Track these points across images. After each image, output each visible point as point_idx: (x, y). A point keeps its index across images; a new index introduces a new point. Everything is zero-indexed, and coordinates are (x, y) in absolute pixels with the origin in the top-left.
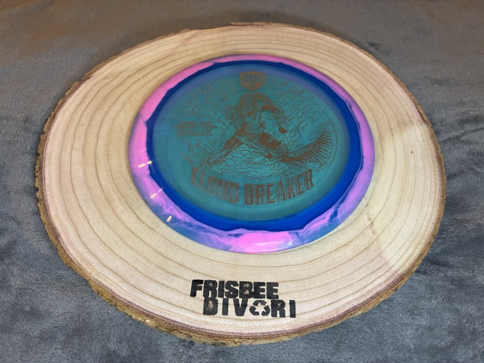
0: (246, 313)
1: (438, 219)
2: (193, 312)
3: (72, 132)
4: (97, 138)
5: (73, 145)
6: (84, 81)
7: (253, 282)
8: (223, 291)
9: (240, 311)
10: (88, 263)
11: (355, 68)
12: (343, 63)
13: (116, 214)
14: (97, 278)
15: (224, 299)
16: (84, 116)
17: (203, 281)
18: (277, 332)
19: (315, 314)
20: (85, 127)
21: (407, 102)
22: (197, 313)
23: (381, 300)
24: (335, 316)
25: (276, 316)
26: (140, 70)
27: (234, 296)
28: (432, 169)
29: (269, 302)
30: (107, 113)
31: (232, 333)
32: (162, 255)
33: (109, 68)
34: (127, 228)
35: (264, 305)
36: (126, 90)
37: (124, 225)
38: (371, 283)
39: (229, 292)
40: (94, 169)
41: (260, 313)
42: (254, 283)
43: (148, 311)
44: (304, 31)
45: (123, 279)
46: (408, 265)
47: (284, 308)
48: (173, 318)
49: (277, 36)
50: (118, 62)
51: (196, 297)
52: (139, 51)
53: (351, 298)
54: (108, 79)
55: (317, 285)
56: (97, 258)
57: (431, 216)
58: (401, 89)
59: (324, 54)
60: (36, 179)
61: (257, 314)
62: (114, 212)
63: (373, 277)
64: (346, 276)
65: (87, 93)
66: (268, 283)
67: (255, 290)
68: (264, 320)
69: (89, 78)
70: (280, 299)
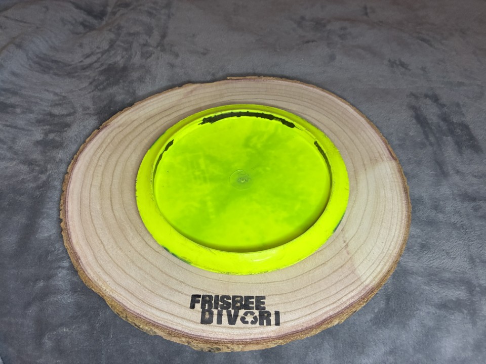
0: (237, 322)
1: (404, 240)
2: (192, 321)
3: (91, 172)
4: (113, 176)
5: (92, 183)
6: (102, 129)
7: (243, 296)
8: (218, 303)
9: (232, 321)
10: (104, 282)
11: (333, 113)
12: (324, 109)
13: (127, 240)
14: (111, 294)
15: (218, 311)
16: (101, 158)
17: (201, 295)
18: (264, 338)
19: (297, 322)
20: (102, 168)
21: (378, 141)
22: (195, 322)
23: (354, 310)
24: (314, 324)
25: (263, 325)
26: (149, 119)
27: (227, 308)
28: (399, 198)
29: (257, 313)
30: (121, 155)
31: (225, 339)
32: (166, 274)
33: (123, 117)
34: (137, 252)
35: (253, 315)
36: (137, 136)
37: (135, 249)
38: (345, 296)
39: (223, 305)
40: (110, 202)
41: (250, 322)
42: (245, 297)
43: (154, 322)
44: (290, 83)
45: (134, 295)
46: (377, 280)
47: (270, 318)
48: (175, 327)
49: (267, 88)
50: (131, 113)
51: (195, 309)
52: (148, 103)
53: (328, 308)
54: (123, 127)
55: (299, 298)
56: (111, 277)
57: (398, 238)
58: (374, 131)
59: (307, 102)
60: (61, 212)
61: (247, 323)
62: (126, 239)
63: (347, 291)
64: (324, 290)
65: (105, 139)
66: (256, 297)
67: (245, 303)
68: (252, 328)
69: (106, 126)
70: (266, 310)
